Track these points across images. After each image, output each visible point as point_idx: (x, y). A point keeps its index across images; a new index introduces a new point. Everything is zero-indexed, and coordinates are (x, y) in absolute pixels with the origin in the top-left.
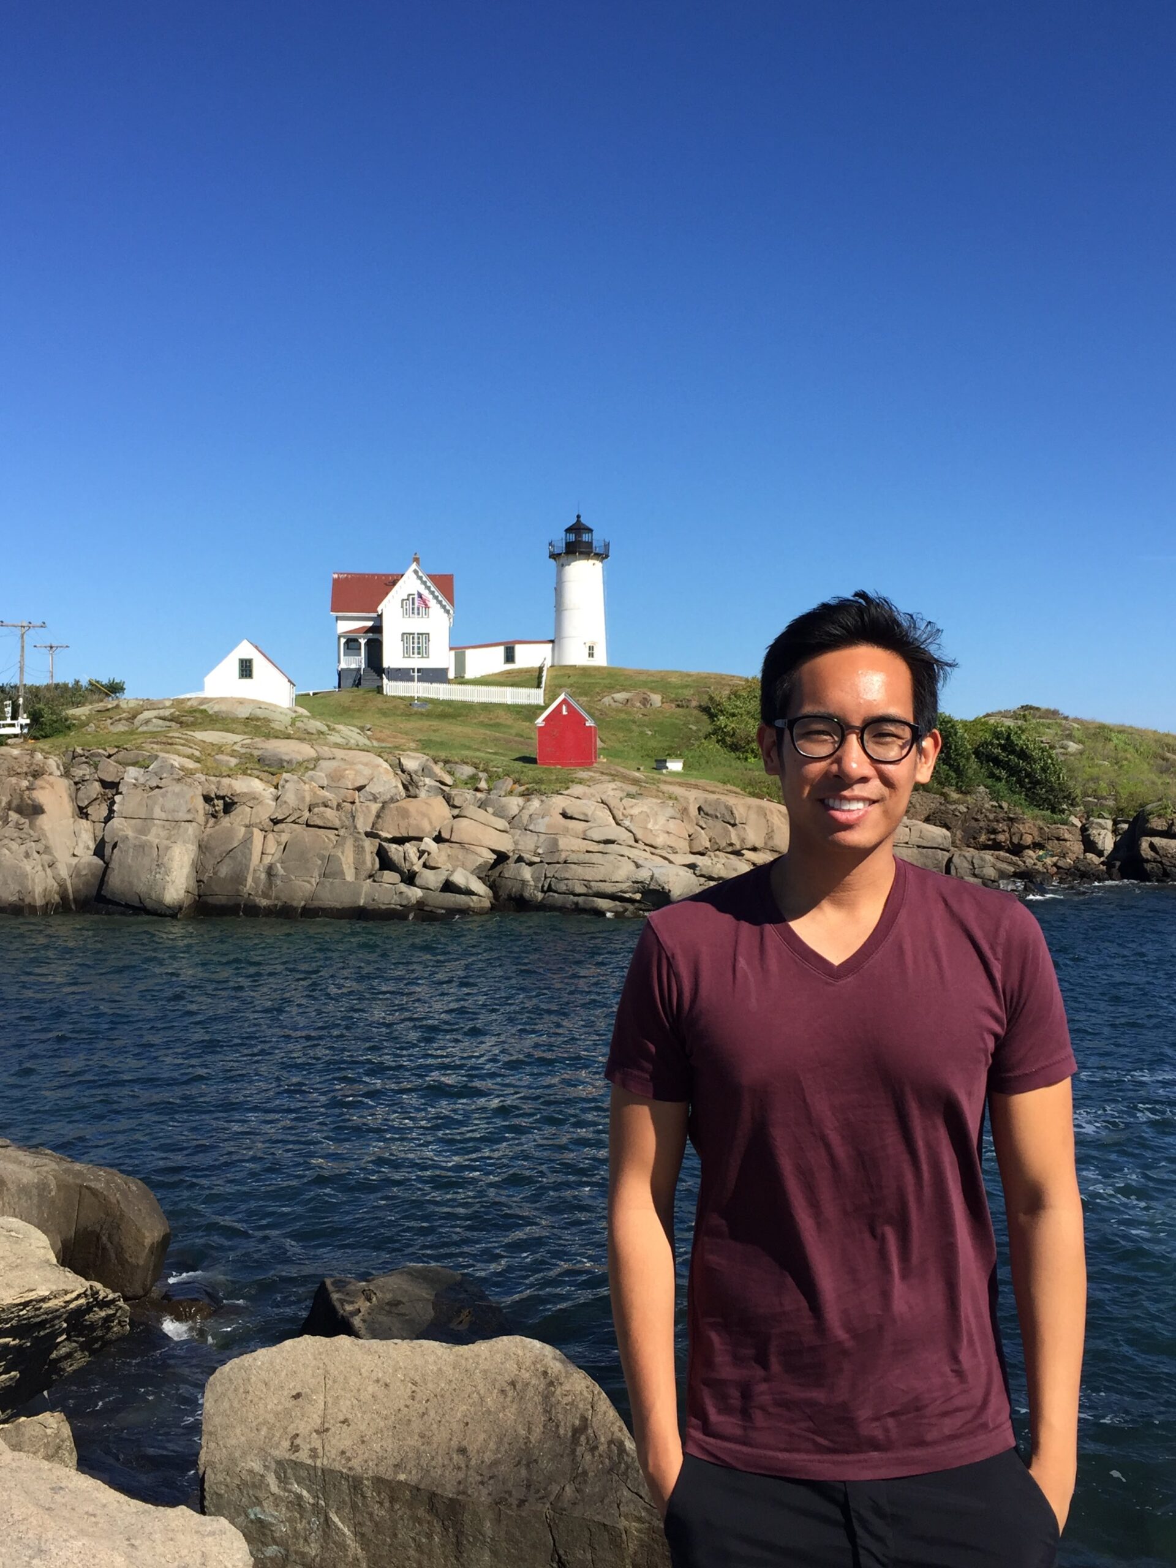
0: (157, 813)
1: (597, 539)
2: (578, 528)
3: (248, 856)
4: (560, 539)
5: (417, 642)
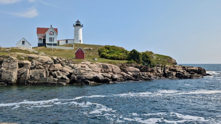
0: (10, 66)
1: (81, 24)
2: (78, 22)
3: (26, 73)
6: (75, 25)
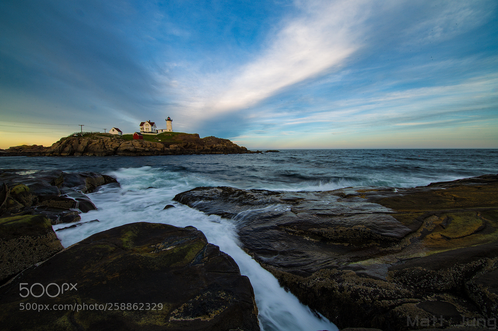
2: (169, 118)
6: (167, 120)
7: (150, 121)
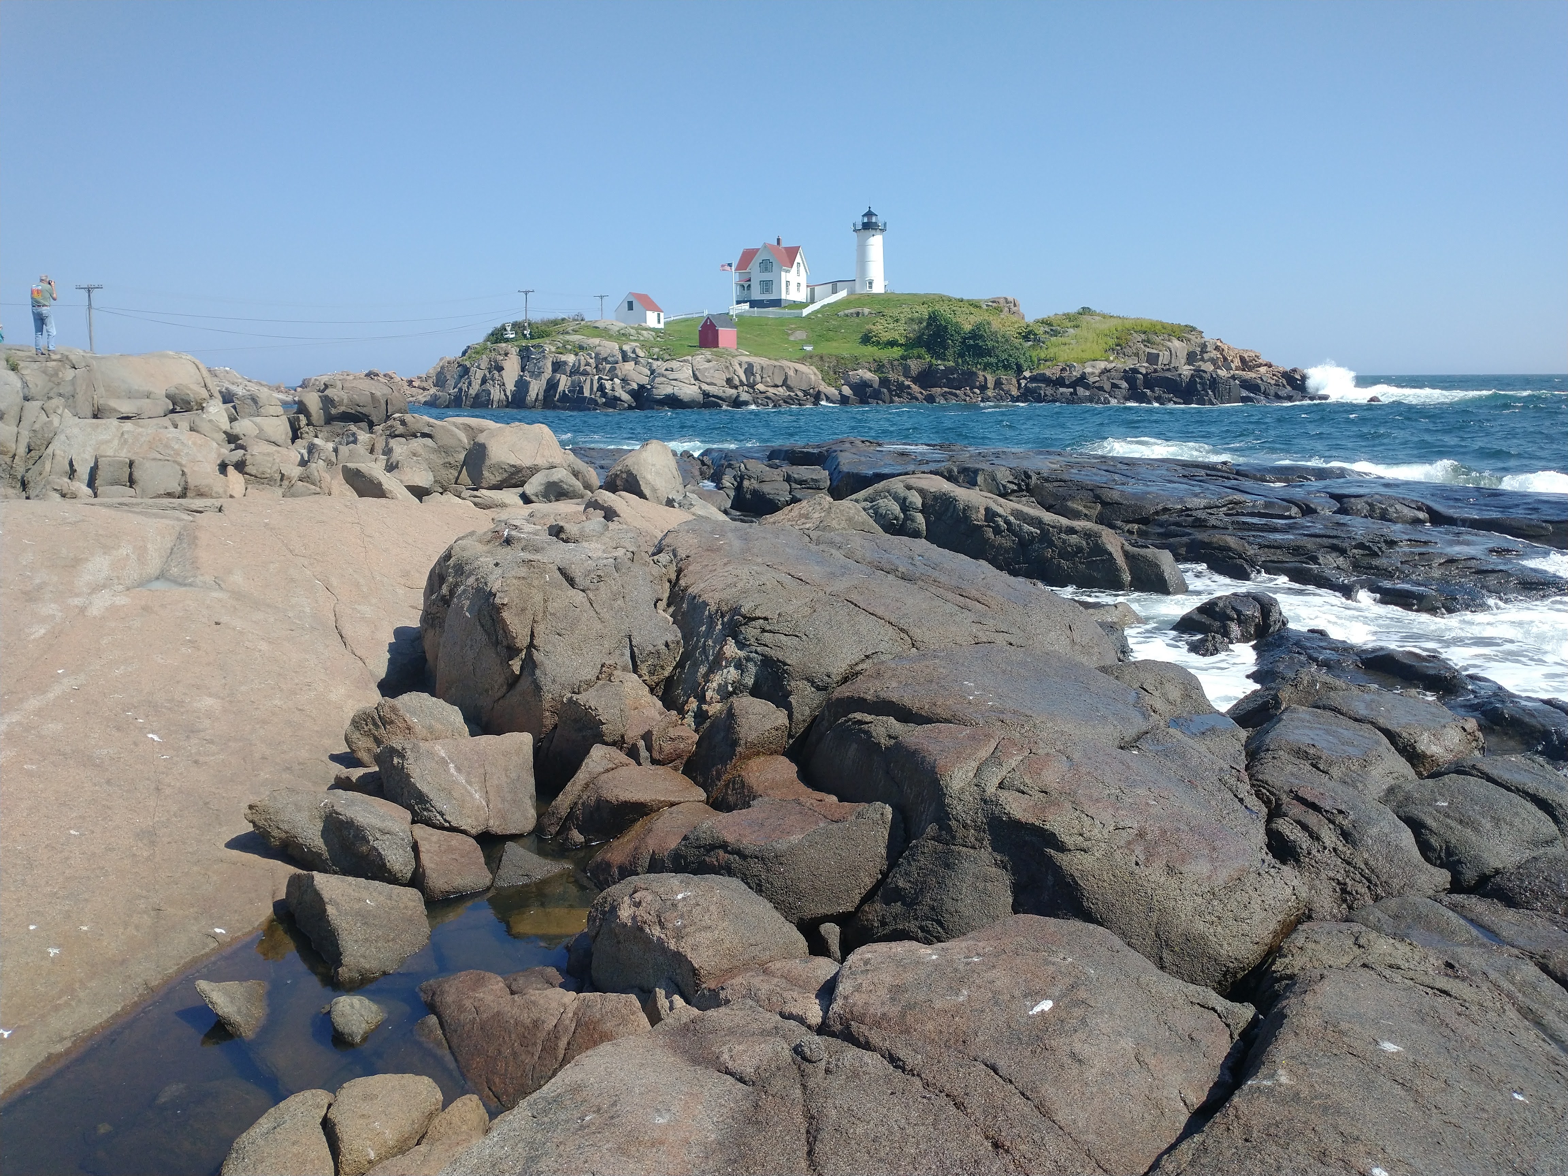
1: (879, 220)
2: (869, 214)
4: (859, 221)
5: (767, 285)
6: (858, 225)
7: (778, 240)
